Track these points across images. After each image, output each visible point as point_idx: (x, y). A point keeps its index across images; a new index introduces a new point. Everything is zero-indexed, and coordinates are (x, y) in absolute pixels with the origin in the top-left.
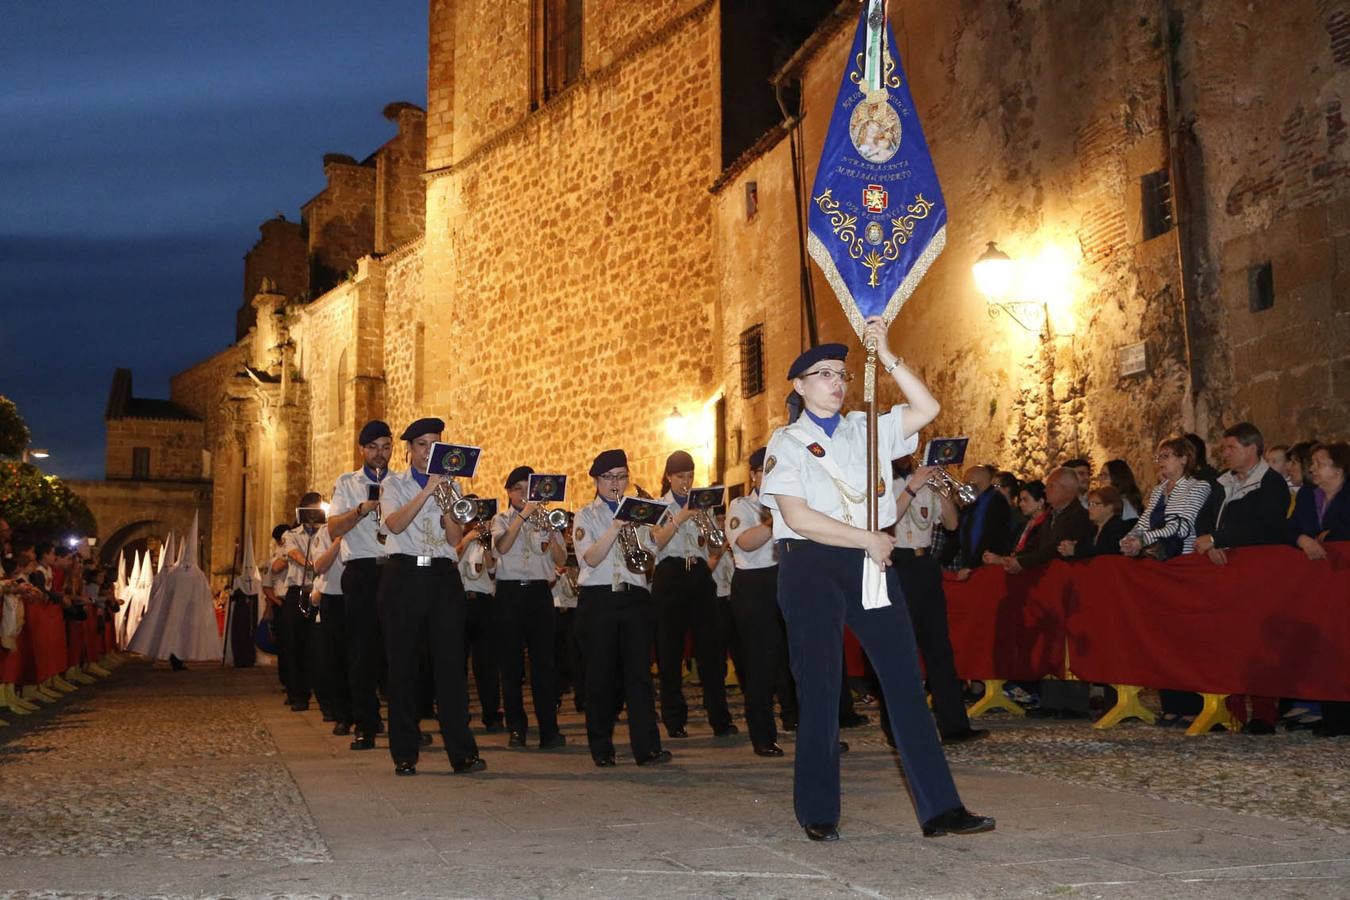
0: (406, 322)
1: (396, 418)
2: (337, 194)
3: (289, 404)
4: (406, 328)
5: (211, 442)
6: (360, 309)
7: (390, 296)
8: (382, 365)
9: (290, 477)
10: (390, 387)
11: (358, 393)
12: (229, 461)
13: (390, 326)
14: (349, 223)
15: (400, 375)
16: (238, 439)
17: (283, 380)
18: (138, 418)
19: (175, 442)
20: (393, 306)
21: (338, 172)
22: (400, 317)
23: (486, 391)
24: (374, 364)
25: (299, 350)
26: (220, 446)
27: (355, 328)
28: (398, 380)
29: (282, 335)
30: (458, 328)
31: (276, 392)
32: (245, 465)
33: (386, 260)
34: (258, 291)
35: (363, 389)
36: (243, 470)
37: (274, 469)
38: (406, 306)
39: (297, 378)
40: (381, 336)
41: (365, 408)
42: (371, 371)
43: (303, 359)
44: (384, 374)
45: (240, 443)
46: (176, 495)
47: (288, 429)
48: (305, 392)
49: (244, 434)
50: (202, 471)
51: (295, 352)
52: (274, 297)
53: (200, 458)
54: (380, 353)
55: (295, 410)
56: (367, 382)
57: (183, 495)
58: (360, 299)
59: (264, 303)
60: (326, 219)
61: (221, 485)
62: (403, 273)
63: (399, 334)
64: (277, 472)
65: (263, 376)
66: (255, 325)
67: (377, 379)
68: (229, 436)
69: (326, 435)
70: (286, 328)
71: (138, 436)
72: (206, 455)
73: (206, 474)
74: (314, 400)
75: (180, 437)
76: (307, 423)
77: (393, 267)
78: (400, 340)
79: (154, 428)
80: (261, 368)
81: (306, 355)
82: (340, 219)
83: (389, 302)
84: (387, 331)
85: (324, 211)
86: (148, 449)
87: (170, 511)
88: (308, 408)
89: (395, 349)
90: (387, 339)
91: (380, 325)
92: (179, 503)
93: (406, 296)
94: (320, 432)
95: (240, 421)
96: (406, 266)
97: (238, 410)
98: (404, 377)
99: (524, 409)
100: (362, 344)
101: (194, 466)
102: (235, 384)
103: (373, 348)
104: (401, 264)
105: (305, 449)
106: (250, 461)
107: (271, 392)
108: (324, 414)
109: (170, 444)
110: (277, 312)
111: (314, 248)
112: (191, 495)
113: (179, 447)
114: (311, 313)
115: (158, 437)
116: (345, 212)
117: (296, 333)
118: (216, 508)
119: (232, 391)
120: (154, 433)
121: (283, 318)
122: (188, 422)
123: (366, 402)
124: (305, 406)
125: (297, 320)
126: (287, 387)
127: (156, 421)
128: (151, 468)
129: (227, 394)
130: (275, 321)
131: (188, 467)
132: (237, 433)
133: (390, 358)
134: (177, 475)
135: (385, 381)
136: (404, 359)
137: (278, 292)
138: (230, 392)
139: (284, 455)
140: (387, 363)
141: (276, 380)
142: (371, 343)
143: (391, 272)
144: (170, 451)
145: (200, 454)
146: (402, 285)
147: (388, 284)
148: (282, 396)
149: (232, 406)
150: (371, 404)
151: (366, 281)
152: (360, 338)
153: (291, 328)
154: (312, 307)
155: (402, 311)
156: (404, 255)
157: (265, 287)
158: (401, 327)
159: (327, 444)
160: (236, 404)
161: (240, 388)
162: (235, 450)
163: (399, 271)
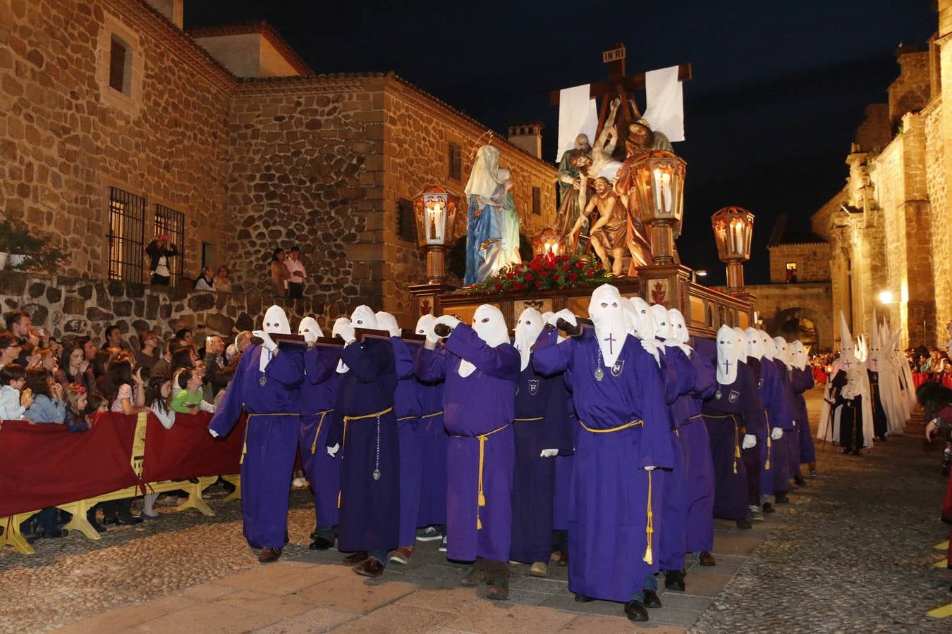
0: (940, 155)
1: (938, 228)
2: (909, 74)
3: (870, 226)
4: (940, 160)
6: (905, 152)
7: (929, 138)
8: (926, 191)
9: (873, 275)
10: (933, 205)
11: (907, 213)
12: (839, 267)
13: (930, 160)
14: (919, 94)
15: (938, 196)
16: (844, 252)
17: (865, 211)
18: (787, 245)
19: (811, 258)
20: (931, 146)
21: (908, 60)
22: (937, 152)
24: (918, 190)
25: (876, 188)
26: (834, 257)
27: (902, 167)
28: (938, 200)
29: (865, 179)
31: (860, 219)
33: (923, 113)
34: (849, 153)
35: (911, 210)
36: (848, 273)
37: (862, 271)
38: (939, 144)
39: (875, 208)
40: (924, 169)
41: (914, 224)
42: (917, 196)
43: (879, 195)
44: (928, 196)
45: (845, 255)
46: (810, 291)
47: (870, 243)
48: (882, 216)
49: (847, 249)
50: (829, 274)
51: (874, 190)
52: (859, 155)
53: (828, 266)
54: (923, 182)
55: (874, 230)
56: (914, 204)
57: (816, 291)
58: (905, 145)
59: (853, 160)
60: (900, 95)
61: (837, 283)
62: (936, 120)
63: (936, 165)
64: (864, 273)
65: (853, 210)
66: (849, 176)
67: (922, 201)
68: (838, 251)
69: (895, 245)
70: (867, 175)
71: (789, 256)
74: (887, 221)
75: (815, 254)
76: (884, 237)
77: (929, 117)
78: (937, 170)
79: (798, 250)
80: (851, 204)
81: (881, 191)
82: (912, 92)
83: (929, 143)
84: (928, 165)
85: (898, 89)
87: (808, 301)
88: (884, 227)
89: (934, 178)
90: (929, 170)
91: (922, 161)
92: (813, 296)
93: (939, 137)
94: (892, 243)
95: (844, 240)
96: (938, 114)
97: (842, 233)
98: (942, 197)
100: (908, 178)
101: (825, 272)
102: (839, 216)
103: (917, 179)
104: (934, 113)
105: (883, 255)
106: (852, 267)
107: (858, 219)
108: (893, 230)
109: (809, 259)
110: (862, 165)
111: (893, 116)
112: (821, 290)
113: (815, 260)
114: (882, 161)
115: (801, 255)
116: (914, 86)
117: (874, 177)
118: (834, 298)
119: (837, 221)
120: (798, 253)
121: (865, 168)
122: (818, 244)
123: (914, 219)
124: (881, 226)
125: (874, 168)
126: (867, 215)
127: (799, 246)
129: (834, 224)
130: (861, 171)
131: (821, 272)
132: (842, 248)
133: (932, 184)
134: (814, 278)
135: (929, 202)
136: (941, 184)
137: (861, 151)
138: (836, 223)
139: (869, 260)
140: (930, 188)
141: (861, 211)
142: (916, 176)
143: (929, 121)
144: (809, 263)
145: (828, 263)
146: (936, 129)
147: (927, 131)
148: (865, 222)
149: (838, 231)
150: (919, 221)
151: (909, 132)
152: (906, 173)
153: (870, 174)
154: (881, 157)
155: (938, 148)
156: (936, 107)
157: (853, 150)
158: (937, 160)
159: (896, 251)
160: (840, 230)
161: (840, 219)
162: (842, 260)
163: (933, 119)
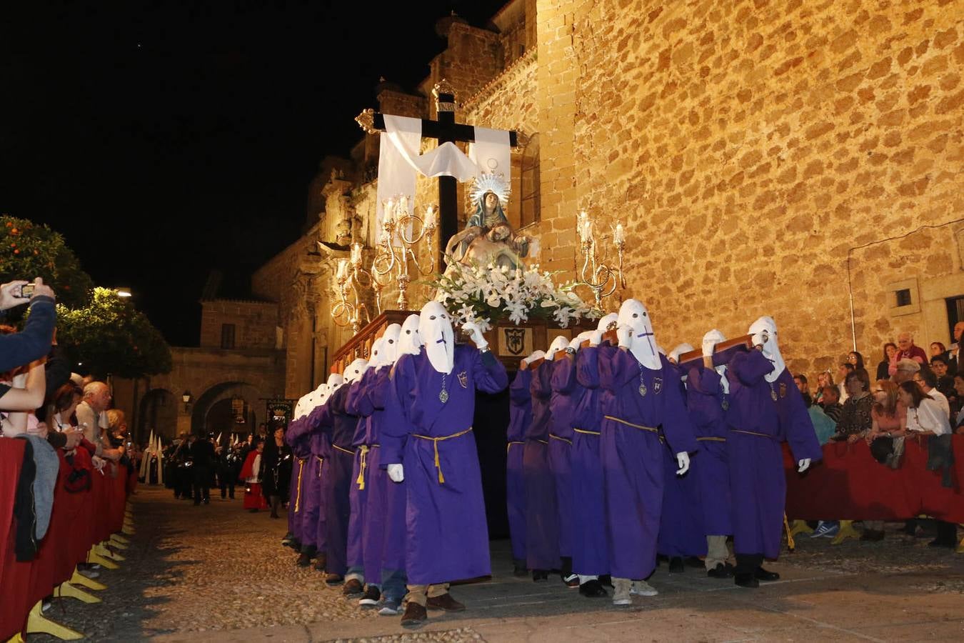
5: (284, 318)
12: (301, 328)
16: (308, 308)
18: (226, 299)
19: (255, 320)
21: (389, 98)
23: (643, 183)
25: (365, 223)
26: (292, 318)
29: (350, 213)
30: (585, 127)
32: (314, 330)
34: (327, 181)
36: (313, 335)
43: (370, 230)
45: (310, 312)
46: (255, 360)
50: (276, 343)
51: (362, 226)
52: (342, 183)
53: (274, 333)
57: (261, 361)
59: (333, 189)
61: (293, 350)
65: (334, 246)
68: (301, 307)
70: (353, 207)
71: (226, 315)
72: (280, 331)
73: (279, 346)
75: (259, 316)
77: (476, 111)
79: (239, 308)
80: (332, 240)
81: (372, 226)
86: (234, 326)
87: (251, 374)
92: (258, 367)
95: (310, 294)
96: (492, 105)
97: (309, 283)
99: (721, 187)
101: (269, 340)
102: (307, 261)
106: (318, 328)
109: (251, 322)
110: (344, 195)
112: (267, 361)
113: (258, 324)
115: (242, 316)
117: (361, 210)
118: (289, 370)
119: (304, 269)
120: (239, 313)
121: (351, 200)
122: (265, 304)
127: (241, 303)
128: (236, 341)
129: (299, 270)
130: (343, 202)
131: (265, 340)
132: (308, 303)
134: (256, 346)
137: (345, 179)
138: (302, 271)
144: (251, 327)
145: (275, 330)
149: (304, 280)
153: (357, 207)
157: (333, 176)
160: (307, 278)
161: (308, 265)
162: (306, 319)
163: (482, 113)
